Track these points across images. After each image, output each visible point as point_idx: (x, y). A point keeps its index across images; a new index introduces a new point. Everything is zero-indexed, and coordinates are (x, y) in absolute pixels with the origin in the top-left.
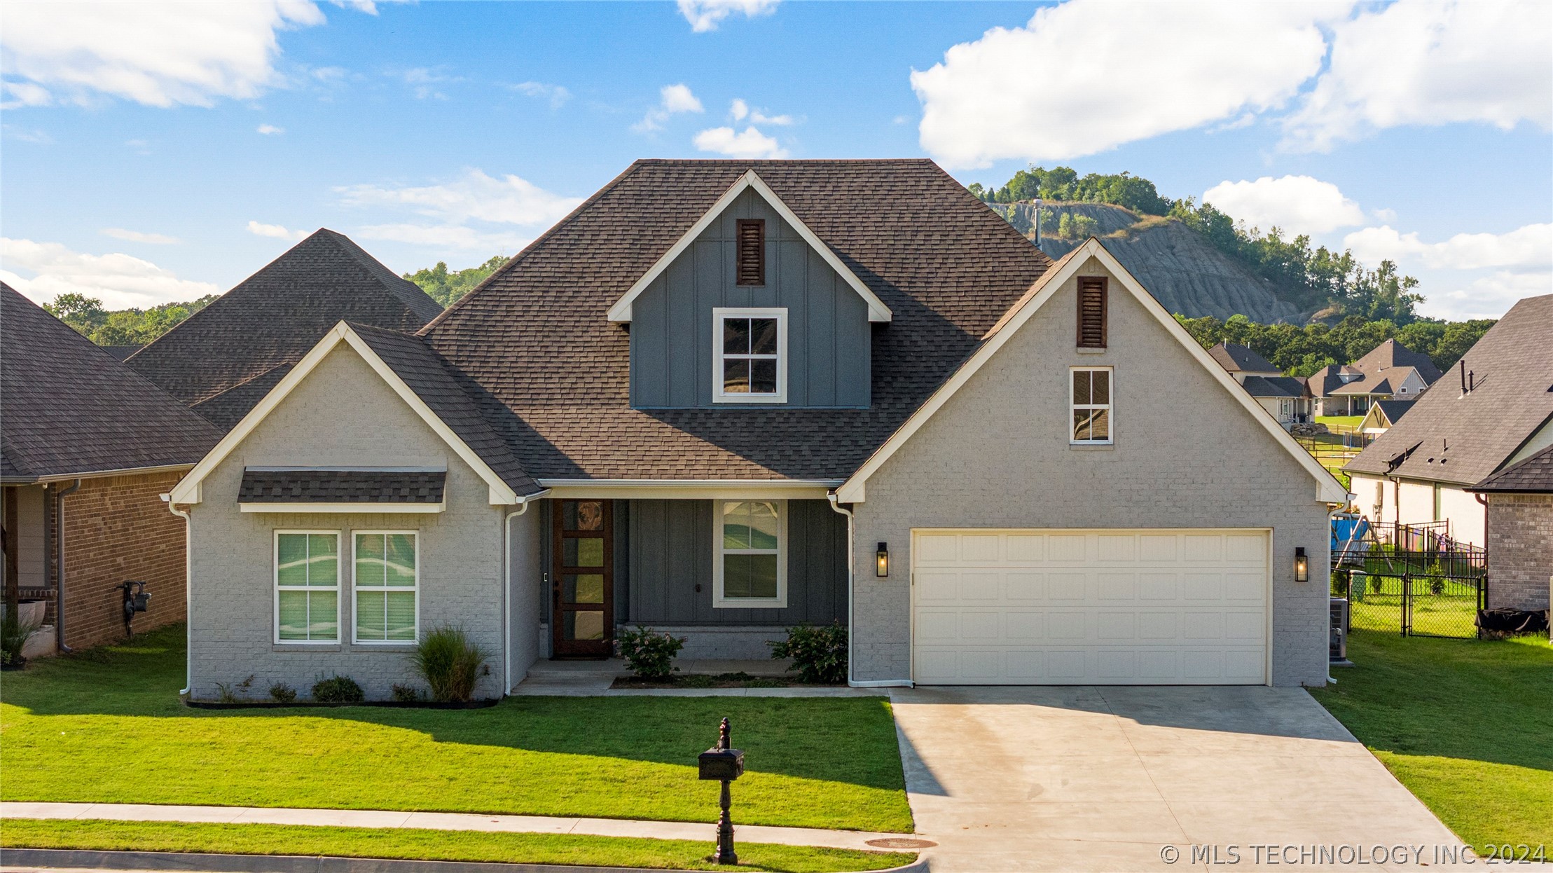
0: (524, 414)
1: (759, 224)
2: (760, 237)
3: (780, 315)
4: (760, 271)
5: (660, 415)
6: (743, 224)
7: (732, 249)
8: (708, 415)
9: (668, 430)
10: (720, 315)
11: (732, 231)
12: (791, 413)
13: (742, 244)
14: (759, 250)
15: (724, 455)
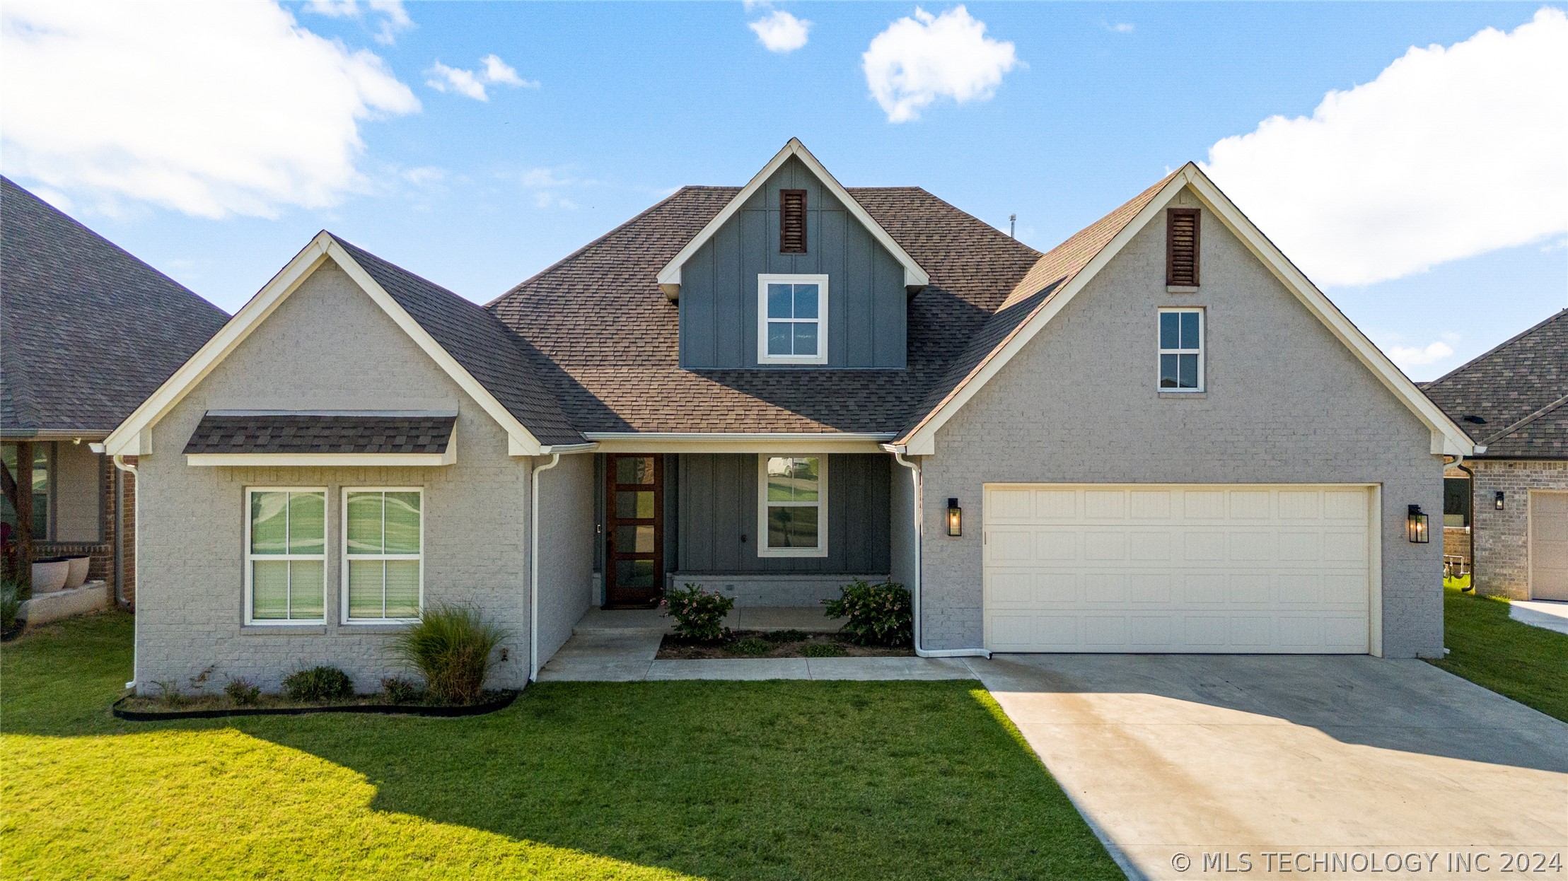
0: (577, 374)
1: (801, 195)
2: (802, 206)
3: (821, 281)
4: (802, 240)
5: (709, 374)
6: (787, 195)
7: (775, 218)
8: (754, 374)
9: (717, 388)
10: (765, 281)
11: (775, 201)
12: (833, 373)
13: (786, 213)
14: (801, 219)
15: (772, 410)
